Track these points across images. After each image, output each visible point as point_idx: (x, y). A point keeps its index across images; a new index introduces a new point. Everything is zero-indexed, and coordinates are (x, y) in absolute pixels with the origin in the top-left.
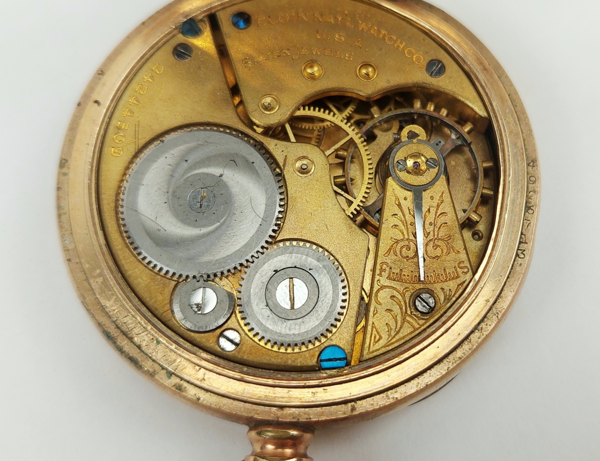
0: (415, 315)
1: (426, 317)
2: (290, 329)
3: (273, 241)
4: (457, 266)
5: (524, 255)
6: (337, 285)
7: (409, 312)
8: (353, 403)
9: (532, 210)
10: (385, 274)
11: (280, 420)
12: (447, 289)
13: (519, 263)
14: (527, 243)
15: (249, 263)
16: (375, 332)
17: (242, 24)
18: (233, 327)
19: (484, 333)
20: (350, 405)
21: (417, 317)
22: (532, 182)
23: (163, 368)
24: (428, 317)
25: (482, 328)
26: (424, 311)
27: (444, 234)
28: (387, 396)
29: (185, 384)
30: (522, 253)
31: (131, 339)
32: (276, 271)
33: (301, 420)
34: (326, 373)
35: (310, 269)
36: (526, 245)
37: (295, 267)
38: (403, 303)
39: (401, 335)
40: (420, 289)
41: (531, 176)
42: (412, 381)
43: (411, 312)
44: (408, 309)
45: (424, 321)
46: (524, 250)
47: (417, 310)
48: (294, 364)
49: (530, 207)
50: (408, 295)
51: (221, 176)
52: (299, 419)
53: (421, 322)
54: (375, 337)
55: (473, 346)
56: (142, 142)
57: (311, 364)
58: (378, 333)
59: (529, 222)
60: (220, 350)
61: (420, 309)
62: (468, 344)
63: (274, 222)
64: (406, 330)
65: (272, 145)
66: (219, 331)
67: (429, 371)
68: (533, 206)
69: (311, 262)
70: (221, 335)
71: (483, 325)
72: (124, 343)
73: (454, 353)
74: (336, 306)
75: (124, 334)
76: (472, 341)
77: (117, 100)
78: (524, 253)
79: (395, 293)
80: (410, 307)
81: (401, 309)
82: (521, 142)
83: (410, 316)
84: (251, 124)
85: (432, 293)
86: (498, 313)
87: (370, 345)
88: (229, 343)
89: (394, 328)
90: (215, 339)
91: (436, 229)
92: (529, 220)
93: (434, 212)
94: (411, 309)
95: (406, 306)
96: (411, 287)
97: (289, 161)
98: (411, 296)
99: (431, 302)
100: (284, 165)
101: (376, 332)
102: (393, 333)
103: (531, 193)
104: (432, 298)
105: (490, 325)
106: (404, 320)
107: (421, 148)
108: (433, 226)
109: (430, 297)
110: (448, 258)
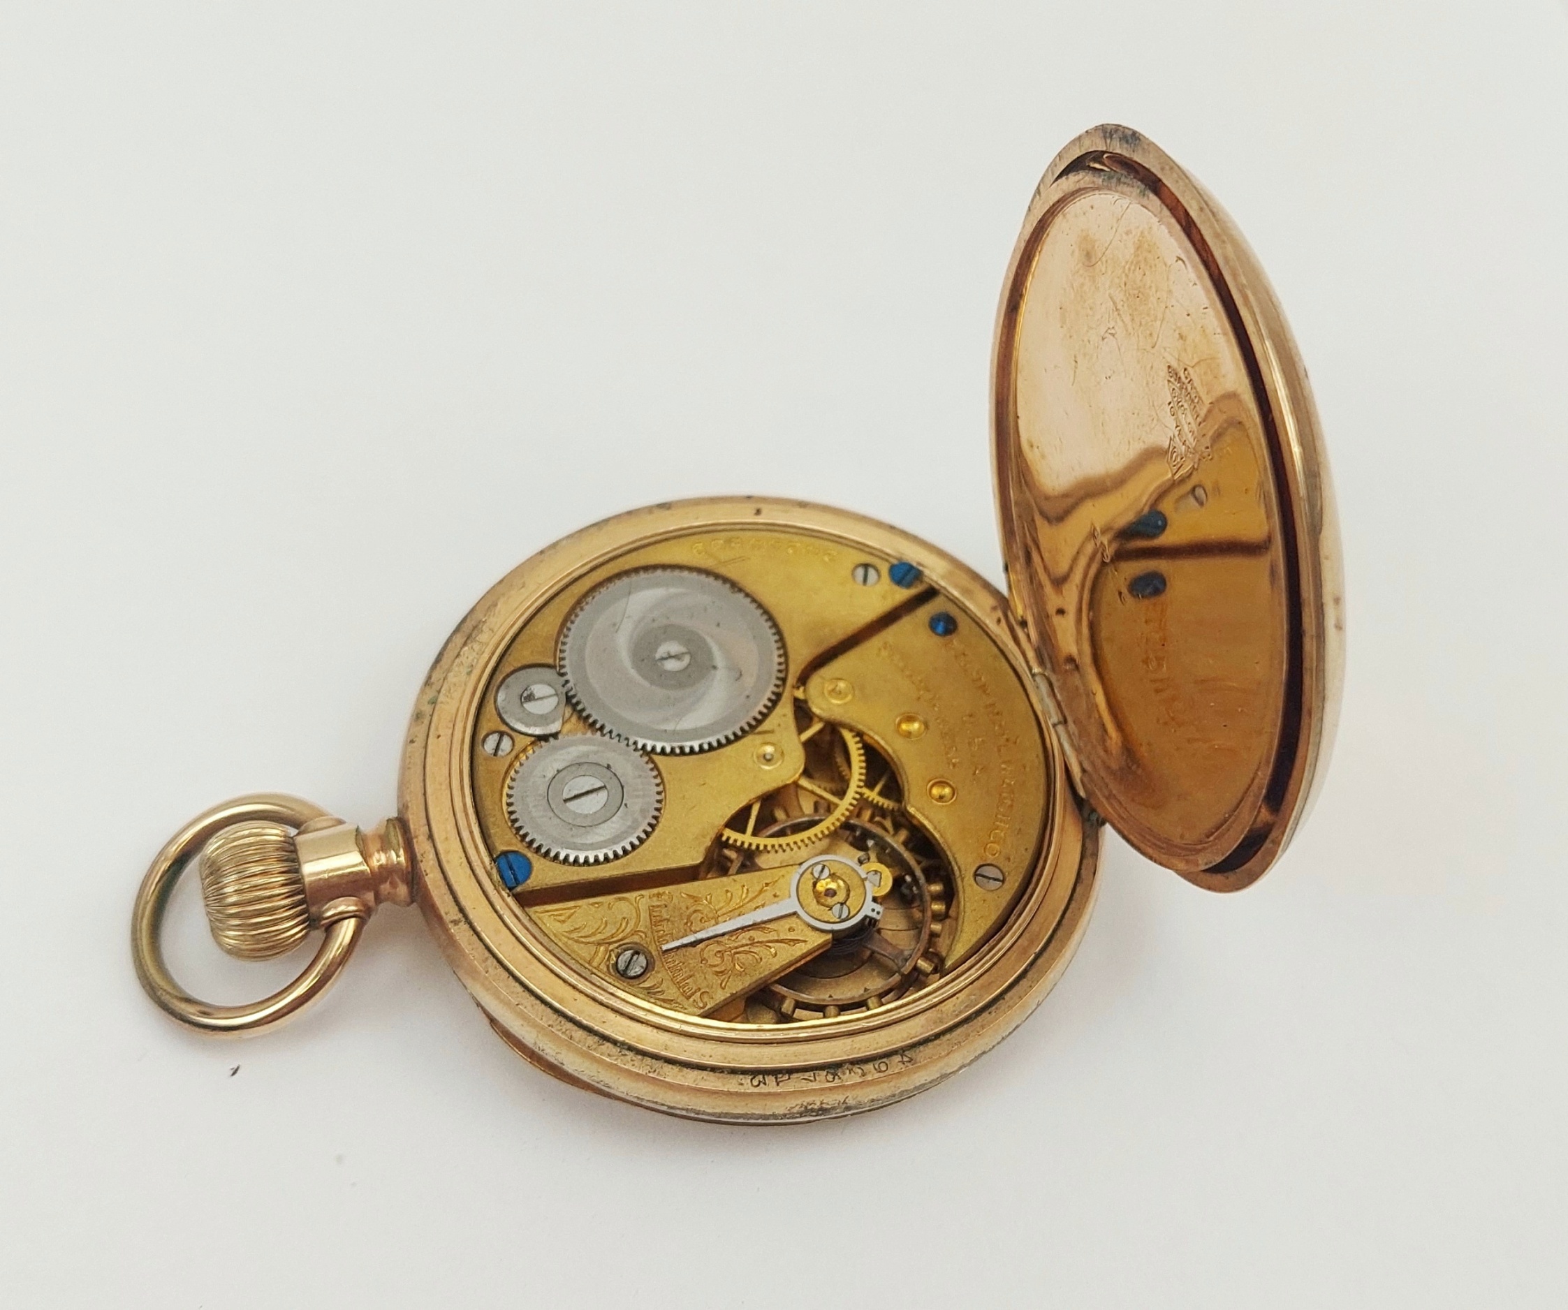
0: (610, 956)
1: (611, 971)
2: (534, 806)
3: (648, 753)
4: (703, 990)
5: (758, 1085)
6: (615, 843)
7: (611, 947)
8: (463, 919)
9: (834, 1078)
10: (655, 902)
11: (415, 840)
12: (664, 987)
13: (743, 1082)
14: (778, 1085)
15: (609, 735)
16: (568, 912)
17: (940, 629)
18: (516, 742)
19: (619, 1060)
20: (460, 916)
21: (608, 959)
22: (877, 1067)
23: (439, 692)
24: (613, 973)
25: (625, 1055)
26: (619, 966)
27: (743, 961)
28: (487, 959)
29: (426, 722)
30: (760, 1082)
31: (465, 644)
32: (608, 767)
33: (421, 864)
34: (492, 869)
35: (626, 805)
36: (775, 1083)
37: (622, 787)
38: (621, 936)
39: (575, 946)
40: (650, 953)
41: (887, 1064)
42: (517, 984)
43: (612, 950)
44: (617, 945)
45: (605, 969)
46: (765, 1084)
47: (618, 956)
48: (491, 826)
49: (837, 1075)
50: (636, 939)
51: (715, 668)
52: (422, 861)
53: (603, 967)
54: (560, 915)
55: (595, 1049)
56: (723, 571)
57: (497, 844)
58: (569, 917)
59: (812, 1078)
60: (482, 737)
61: (620, 958)
62: (595, 1043)
63: (676, 744)
64: (584, 952)
65: (785, 711)
66: (504, 728)
67: (538, 1002)
68: (840, 1078)
69: (635, 804)
70: (502, 734)
71: (630, 1055)
72: (459, 640)
73: (575, 1028)
74: (587, 850)
75: (469, 637)
76: (602, 1047)
77: (771, 528)
78: (762, 1085)
79: (632, 924)
80: (620, 946)
81: (612, 936)
82: (932, 1030)
83: (606, 951)
84: (803, 680)
85: (650, 967)
86: (655, 1071)
87: (548, 911)
88: (494, 746)
89: (582, 934)
90: (493, 728)
91: (746, 948)
92: (815, 1080)
93: (771, 938)
94: (617, 948)
95: (621, 940)
96: (648, 940)
97: (768, 737)
98: (636, 943)
99: (637, 970)
100: (760, 733)
101: (567, 915)
102: (575, 935)
103: (860, 1071)
104: (642, 970)
105: (633, 1065)
106: (599, 944)
107: (857, 890)
108: (749, 942)
109: (642, 967)
110: (709, 976)
